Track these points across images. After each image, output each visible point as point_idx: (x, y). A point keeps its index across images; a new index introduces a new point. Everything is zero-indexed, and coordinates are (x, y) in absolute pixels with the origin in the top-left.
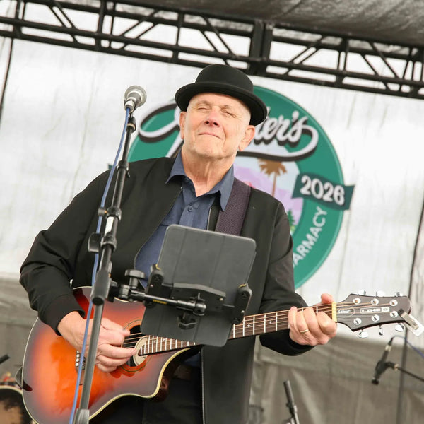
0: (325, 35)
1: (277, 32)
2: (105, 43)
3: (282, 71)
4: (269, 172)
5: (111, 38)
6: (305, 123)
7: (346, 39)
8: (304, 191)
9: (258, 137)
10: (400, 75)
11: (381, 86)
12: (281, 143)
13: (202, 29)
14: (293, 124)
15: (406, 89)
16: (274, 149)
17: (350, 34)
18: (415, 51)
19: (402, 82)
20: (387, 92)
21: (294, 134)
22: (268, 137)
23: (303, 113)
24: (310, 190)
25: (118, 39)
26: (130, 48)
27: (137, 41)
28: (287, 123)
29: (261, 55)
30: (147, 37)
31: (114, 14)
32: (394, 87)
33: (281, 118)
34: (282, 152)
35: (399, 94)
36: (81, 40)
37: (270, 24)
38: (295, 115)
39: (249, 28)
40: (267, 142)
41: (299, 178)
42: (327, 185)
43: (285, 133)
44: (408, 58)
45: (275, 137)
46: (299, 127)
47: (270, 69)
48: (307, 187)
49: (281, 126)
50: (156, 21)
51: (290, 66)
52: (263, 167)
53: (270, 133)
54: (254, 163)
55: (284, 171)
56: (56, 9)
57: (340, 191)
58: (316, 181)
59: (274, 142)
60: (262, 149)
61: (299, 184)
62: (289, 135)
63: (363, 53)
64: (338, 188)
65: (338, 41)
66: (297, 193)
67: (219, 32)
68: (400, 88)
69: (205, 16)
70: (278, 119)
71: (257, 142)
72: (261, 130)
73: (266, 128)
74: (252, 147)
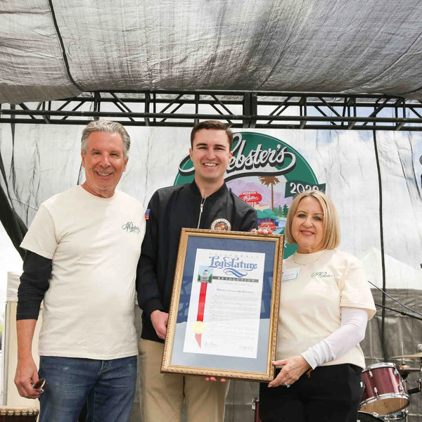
0: (290, 96)
1: (260, 99)
2: (151, 120)
3: (265, 122)
4: (267, 184)
5: (155, 116)
6: (285, 151)
7: (304, 97)
8: (292, 192)
9: (257, 163)
10: (341, 115)
11: (329, 123)
12: (272, 165)
13: (212, 103)
14: (278, 152)
15: (346, 123)
16: (269, 169)
18: (348, 99)
19: (343, 120)
20: (335, 127)
21: (279, 158)
22: (263, 162)
23: (283, 144)
24: (296, 190)
25: (159, 116)
26: (168, 120)
27: (172, 116)
28: (274, 152)
29: (251, 114)
30: (177, 112)
31: (155, 101)
32: (338, 123)
33: (270, 149)
34: (274, 170)
35: (342, 127)
36: (136, 119)
37: (254, 93)
38: (279, 146)
39: (240, 98)
40: (263, 165)
41: (288, 184)
42: (307, 186)
43: (273, 159)
44: (344, 105)
45: (268, 161)
46: (282, 153)
47: (258, 122)
48: (294, 189)
49: (271, 154)
50: (182, 102)
51: (271, 118)
52: (263, 181)
53: (264, 159)
54: (256, 179)
55: (278, 181)
56: (119, 103)
57: (316, 189)
58: (299, 185)
59: (268, 164)
60: (261, 170)
61: (288, 188)
62: (277, 159)
63: (316, 105)
64: (314, 187)
65: (297, 99)
66: (288, 194)
67: (223, 103)
68: (342, 123)
69: (213, 94)
70: (268, 150)
71: (257, 166)
72: (258, 158)
73: (261, 157)
74: (254, 170)
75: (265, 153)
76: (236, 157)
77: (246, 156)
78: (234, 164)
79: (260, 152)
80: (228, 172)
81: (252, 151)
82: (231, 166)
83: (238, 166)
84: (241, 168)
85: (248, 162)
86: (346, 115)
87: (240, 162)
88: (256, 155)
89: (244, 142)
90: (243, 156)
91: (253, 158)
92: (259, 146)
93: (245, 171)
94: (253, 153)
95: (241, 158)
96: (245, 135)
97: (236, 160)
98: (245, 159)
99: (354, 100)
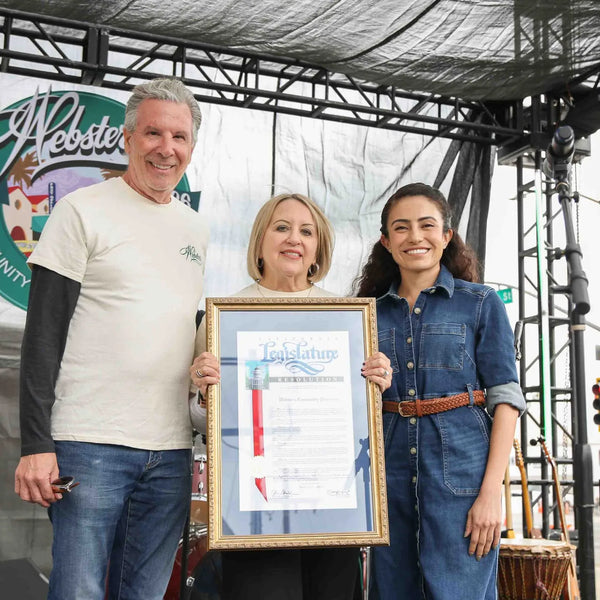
0: (161, 42)
1: (114, 40)
3: (118, 79)
7: (182, 47)
9: (100, 146)
10: (236, 82)
11: (215, 94)
12: (123, 152)
13: (32, 36)
15: (241, 97)
16: (117, 158)
17: (186, 41)
18: (248, 60)
19: (237, 90)
20: (223, 101)
22: (109, 146)
29: (98, 62)
32: (230, 96)
33: (122, 126)
35: (234, 103)
37: (105, 30)
39: (81, 35)
40: (110, 151)
42: (174, 193)
44: (241, 69)
45: (117, 145)
47: (108, 77)
49: (122, 135)
51: (128, 73)
52: (107, 176)
53: (111, 142)
57: (186, 198)
59: (117, 150)
60: (104, 158)
63: (198, 64)
64: (184, 195)
65: (171, 50)
67: (54, 39)
68: (236, 96)
69: (36, 21)
70: (118, 127)
71: (99, 151)
72: (102, 138)
73: (107, 137)
74: (94, 157)
75: (114, 132)
76: (67, 133)
77: (83, 133)
78: (63, 144)
79: (106, 129)
80: (53, 155)
81: (94, 125)
82: (58, 146)
83: (70, 147)
84: (74, 152)
85: (86, 143)
86: (242, 85)
87: (72, 142)
88: (99, 133)
89: (82, 108)
90: (78, 132)
91: (94, 137)
92: (106, 119)
93: (79, 157)
94: (95, 130)
95: (75, 135)
96: (85, 98)
97: (67, 137)
98: (80, 138)
99: (257, 64)
